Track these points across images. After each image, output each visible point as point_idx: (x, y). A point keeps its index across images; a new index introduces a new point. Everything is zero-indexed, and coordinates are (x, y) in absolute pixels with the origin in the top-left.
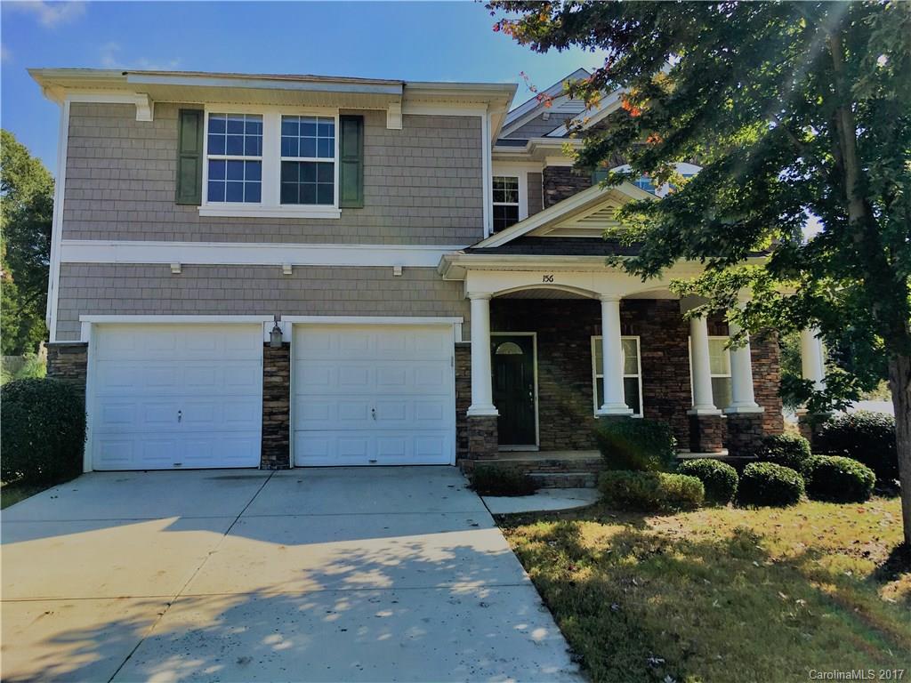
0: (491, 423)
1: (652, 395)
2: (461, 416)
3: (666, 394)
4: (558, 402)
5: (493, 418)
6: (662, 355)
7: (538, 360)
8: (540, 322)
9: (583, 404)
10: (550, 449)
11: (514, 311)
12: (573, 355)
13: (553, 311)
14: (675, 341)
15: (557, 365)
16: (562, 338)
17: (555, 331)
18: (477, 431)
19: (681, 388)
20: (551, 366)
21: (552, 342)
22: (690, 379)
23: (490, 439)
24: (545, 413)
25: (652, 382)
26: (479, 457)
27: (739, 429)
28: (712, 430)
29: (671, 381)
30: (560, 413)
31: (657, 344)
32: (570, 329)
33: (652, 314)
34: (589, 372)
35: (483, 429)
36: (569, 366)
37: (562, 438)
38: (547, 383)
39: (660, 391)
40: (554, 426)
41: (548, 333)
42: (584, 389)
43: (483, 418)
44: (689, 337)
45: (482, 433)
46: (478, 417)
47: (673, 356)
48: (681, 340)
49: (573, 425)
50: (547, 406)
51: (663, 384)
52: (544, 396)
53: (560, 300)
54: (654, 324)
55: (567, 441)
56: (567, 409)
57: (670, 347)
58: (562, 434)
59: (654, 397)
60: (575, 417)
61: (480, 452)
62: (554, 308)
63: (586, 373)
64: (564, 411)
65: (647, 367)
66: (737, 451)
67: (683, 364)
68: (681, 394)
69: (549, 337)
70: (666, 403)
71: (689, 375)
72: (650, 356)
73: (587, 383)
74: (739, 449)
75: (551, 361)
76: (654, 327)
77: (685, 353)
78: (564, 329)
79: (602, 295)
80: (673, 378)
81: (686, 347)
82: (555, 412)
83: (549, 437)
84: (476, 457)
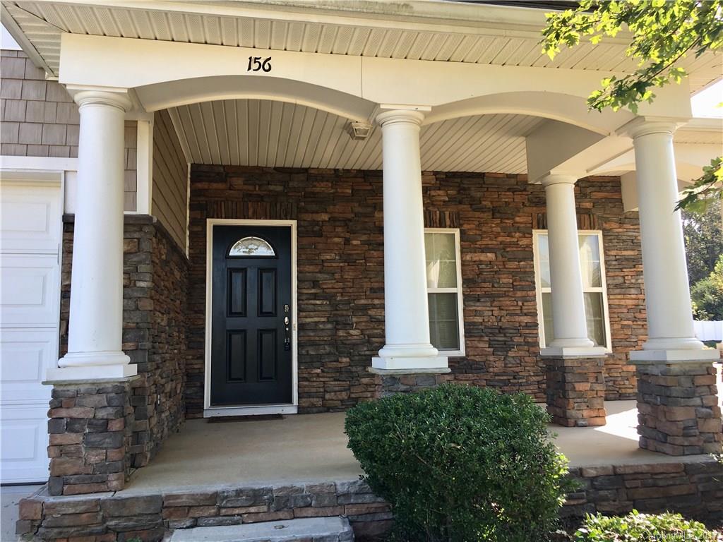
1: (479, 319)
3: (499, 319)
4: (329, 333)
5: (110, 386)
6: (494, 258)
7: (298, 265)
8: (303, 204)
9: (370, 336)
10: (315, 410)
11: (260, 186)
12: (355, 257)
13: (322, 188)
14: (512, 237)
15: (328, 273)
16: (339, 229)
17: (327, 220)
18: (65, 421)
19: (521, 309)
20: (319, 275)
21: (321, 236)
22: (535, 296)
23: (98, 439)
24: (308, 351)
25: (479, 301)
26: (65, 488)
27: (669, 397)
28: (589, 385)
29: (507, 299)
30: (333, 350)
31: (486, 242)
32: (351, 216)
33: (479, 195)
34: (380, 284)
35: (82, 416)
36: (349, 275)
37: (335, 392)
38: (313, 302)
39: (490, 313)
40: (323, 371)
41: (315, 223)
42: (372, 312)
43: (83, 388)
44: (533, 230)
45: (77, 426)
46: (70, 385)
47: (509, 260)
48: (521, 235)
49: (354, 369)
50: (312, 339)
51: (495, 303)
52: (309, 324)
53: (336, 170)
54: (482, 210)
55: (344, 395)
56: (343, 343)
57: (505, 246)
58: (335, 386)
59: (481, 324)
60: (357, 358)
61: (71, 472)
62: (325, 183)
63: (376, 285)
64: (339, 347)
65: (471, 277)
66: (666, 442)
67: (525, 272)
68: (522, 318)
69: (317, 228)
70: (500, 333)
71: (534, 289)
72: (474, 259)
73: (376, 302)
74: (669, 439)
75: (320, 267)
76: (482, 215)
77: (528, 254)
78: (341, 215)
79: (382, 107)
80: (510, 294)
81: (530, 246)
82: (325, 349)
83: (314, 390)
84: (59, 489)
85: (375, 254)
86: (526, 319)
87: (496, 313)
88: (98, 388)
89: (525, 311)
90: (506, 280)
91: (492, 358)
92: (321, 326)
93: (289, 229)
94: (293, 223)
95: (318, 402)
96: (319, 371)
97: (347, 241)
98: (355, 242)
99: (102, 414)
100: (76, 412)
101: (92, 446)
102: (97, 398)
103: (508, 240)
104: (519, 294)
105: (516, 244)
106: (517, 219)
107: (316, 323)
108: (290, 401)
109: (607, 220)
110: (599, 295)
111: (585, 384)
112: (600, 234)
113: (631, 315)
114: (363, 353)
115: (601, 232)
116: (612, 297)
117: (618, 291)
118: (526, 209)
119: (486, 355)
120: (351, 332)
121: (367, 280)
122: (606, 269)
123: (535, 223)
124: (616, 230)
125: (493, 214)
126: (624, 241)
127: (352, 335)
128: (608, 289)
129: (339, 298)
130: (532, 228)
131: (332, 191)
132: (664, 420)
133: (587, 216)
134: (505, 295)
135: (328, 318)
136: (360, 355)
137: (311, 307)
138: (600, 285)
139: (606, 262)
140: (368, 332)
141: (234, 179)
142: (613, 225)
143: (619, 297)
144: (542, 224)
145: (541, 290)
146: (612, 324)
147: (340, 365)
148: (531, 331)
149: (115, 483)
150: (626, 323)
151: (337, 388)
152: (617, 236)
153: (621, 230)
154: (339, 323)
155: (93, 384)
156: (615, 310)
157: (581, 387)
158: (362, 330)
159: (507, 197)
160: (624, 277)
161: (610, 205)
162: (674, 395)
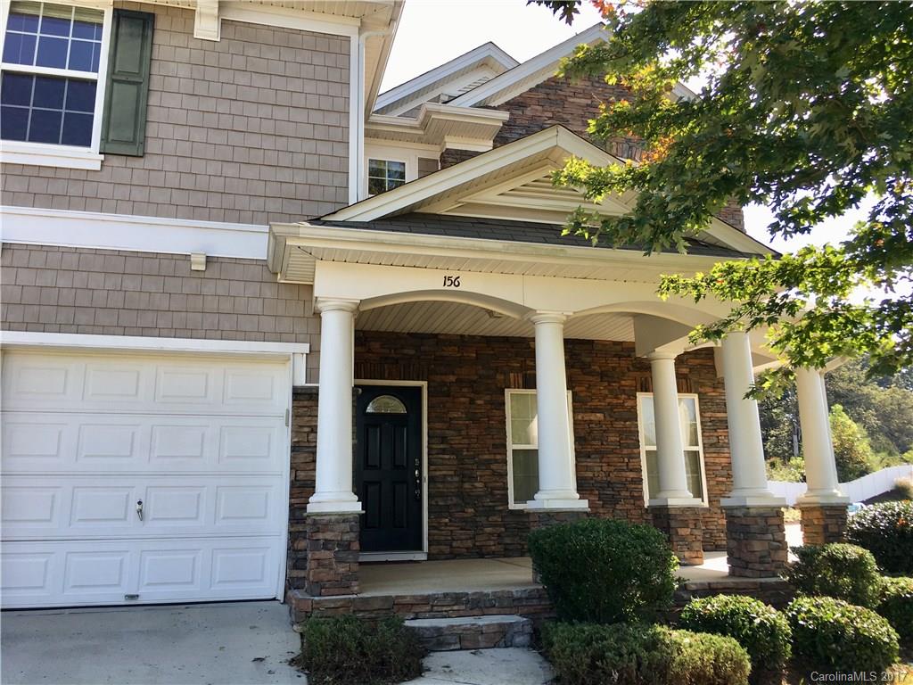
0: (346, 527)
1: (590, 474)
2: (297, 512)
3: (608, 474)
4: (457, 485)
5: (351, 517)
6: (602, 418)
7: (429, 423)
8: (433, 366)
9: (493, 489)
10: (443, 557)
11: (395, 350)
12: (480, 415)
13: (451, 352)
14: (618, 399)
15: (454, 430)
16: (465, 390)
17: (454, 381)
18: (322, 542)
19: (627, 465)
20: (447, 432)
21: (448, 396)
22: (639, 453)
23: (344, 555)
24: (437, 502)
25: (589, 457)
26: (323, 591)
27: (748, 533)
28: (689, 530)
29: (615, 455)
30: (460, 502)
31: (596, 402)
32: (475, 378)
33: (588, 360)
34: (502, 441)
35: (333, 538)
36: (474, 432)
37: (461, 540)
38: (441, 456)
39: (600, 469)
40: (450, 521)
41: (444, 384)
42: (494, 467)
43: (333, 518)
44: (637, 393)
45: (330, 546)
46: (325, 515)
47: (616, 420)
48: (626, 397)
49: (478, 519)
50: (441, 490)
51: (604, 460)
52: (437, 477)
53: (462, 336)
54: (591, 374)
55: (470, 544)
56: (469, 495)
57: (612, 407)
58: (461, 534)
59: (592, 478)
60: (481, 509)
61: (326, 579)
62: (453, 348)
63: (498, 442)
64: (465, 498)
65: (583, 435)
66: (747, 568)
67: (630, 432)
68: (628, 473)
69: (445, 389)
70: (609, 487)
71: (639, 447)
72: (586, 418)
73: (498, 457)
74: (750, 566)
75: (447, 425)
76: (591, 378)
77: (633, 416)
78: (467, 377)
79: (538, 312)
80: (618, 451)
81: (634, 407)
82: (452, 500)
83: (443, 538)
84: (318, 591)
85: (497, 413)
86: (632, 475)
87: (605, 469)
88: (343, 518)
89: (631, 467)
90: (613, 438)
91: (601, 511)
92: (449, 479)
93: (419, 389)
94: (424, 384)
95: (446, 549)
96: (447, 520)
97: (472, 401)
98: (479, 402)
99: (346, 537)
100: (329, 536)
101: (340, 561)
102: (343, 525)
103: (615, 401)
104: (625, 451)
105: (622, 405)
106: (623, 382)
107: (445, 475)
108: (420, 548)
109: (702, 385)
110: (696, 454)
111: (686, 529)
112: (696, 397)
113: (725, 473)
114: (485, 504)
115: (697, 395)
116: (707, 455)
117: (712, 450)
118: (631, 374)
119: (596, 508)
120: (476, 484)
121: (489, 436)
122: (702, 429)
123: (639, 386)
124: (709, 394)
125: (602, 378)
126: (717, 404)
127: (476, 488)
128: (704, 447)
129: (465, 453)
130: (636, 391)
131: (459, 355)
132: (745, 551)
133: (684, 381)
134: (613, 452)
135: (455, 471)
136: (483, 506)
137: (440, 461)
138: (697, 445)
139: (702, 423)
140: (490, 485)
141: (372, 343)
142: (708, 389)
143: (714, 455)
144: (646, 387)
145: (644, 448)
146: (708, 481)
147: (466, 515)
148: (636, 486)
149: (356, 588)
150: (721, 479)
151: (463, 537)
152: (712, 399)
153: (714, 394)
154: (466, 476)
155: (340, 515)
156: (712, 468)
157: (683, 532)
158: (485, 483)
159: (613, 362)
160: (718, 437)
161: (705, 371)
162: (753, 531)
